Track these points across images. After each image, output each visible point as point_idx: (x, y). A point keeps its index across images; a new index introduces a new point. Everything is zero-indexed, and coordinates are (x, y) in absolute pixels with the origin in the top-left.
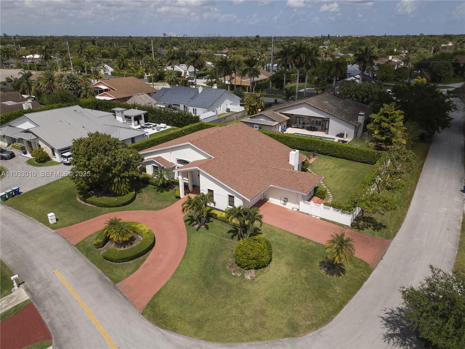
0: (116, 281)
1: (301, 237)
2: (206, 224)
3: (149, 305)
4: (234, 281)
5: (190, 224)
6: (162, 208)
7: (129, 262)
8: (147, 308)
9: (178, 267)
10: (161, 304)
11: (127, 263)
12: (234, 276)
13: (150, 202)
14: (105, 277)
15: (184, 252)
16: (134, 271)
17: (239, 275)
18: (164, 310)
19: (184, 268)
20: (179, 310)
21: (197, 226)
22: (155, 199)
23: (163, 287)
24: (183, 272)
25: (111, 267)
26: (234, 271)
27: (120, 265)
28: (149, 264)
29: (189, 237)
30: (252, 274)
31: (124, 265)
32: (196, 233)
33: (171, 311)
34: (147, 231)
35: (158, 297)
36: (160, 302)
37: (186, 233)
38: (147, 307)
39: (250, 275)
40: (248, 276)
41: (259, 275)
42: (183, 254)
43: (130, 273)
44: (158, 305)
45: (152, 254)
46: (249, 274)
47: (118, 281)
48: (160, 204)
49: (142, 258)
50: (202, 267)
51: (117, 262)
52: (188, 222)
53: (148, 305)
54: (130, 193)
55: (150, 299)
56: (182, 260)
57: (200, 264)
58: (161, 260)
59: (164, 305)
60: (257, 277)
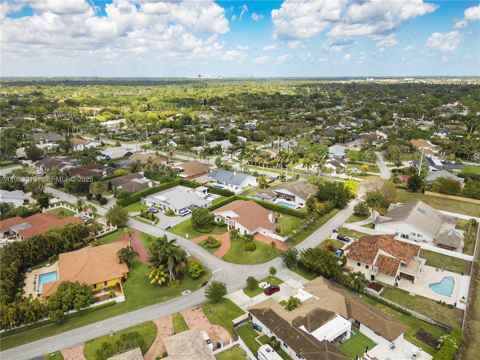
0: (212, 253)
2: (237, 240)
4: (244, 254)
7: (215, 248)
14: (209, 252)
16: (217, 251)
18: (227, 259)
20: (230, 259)
21: (234, 240)
26: (244, 251)
27: (212, 249)
28: (220, 249)
30: (249, 252)
34: (218, 241)
35: (225, 256)
37: (231, 242)
41: (252, 253)
48: (221, 233)
52: (231, 239)
53: (222, 257)
54: (211, 228)
57: (235, 250)
58: (224, 249)
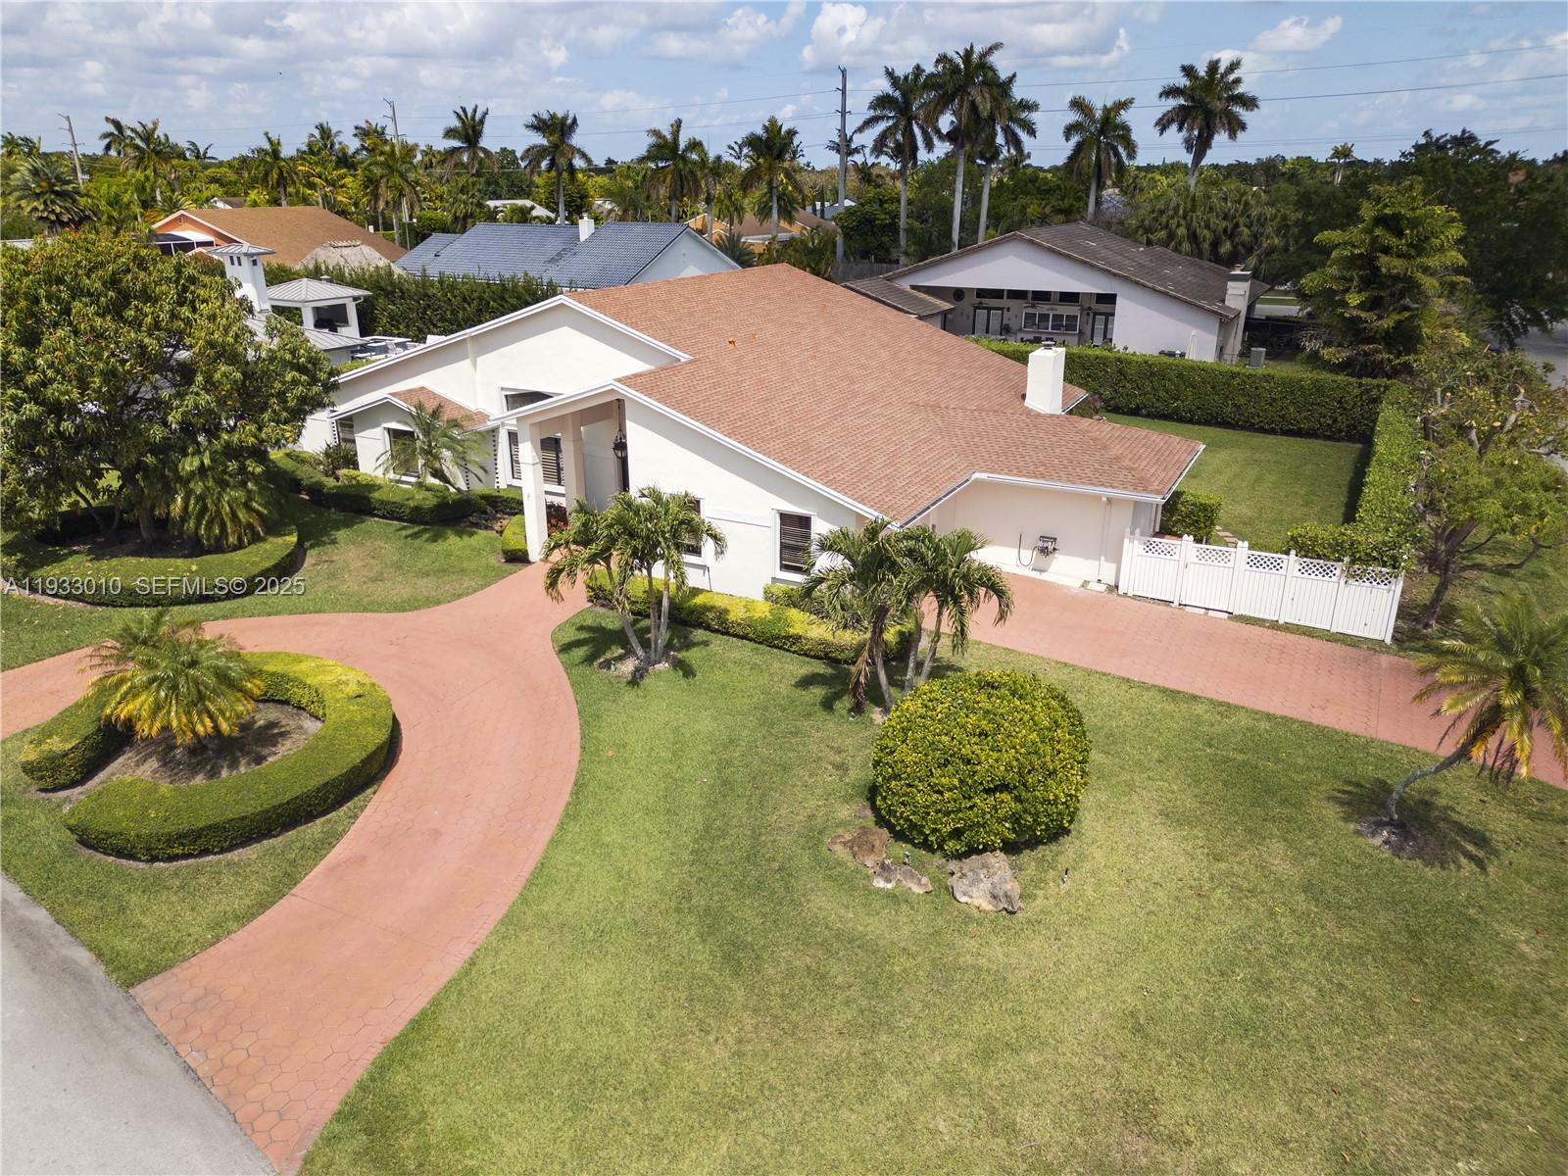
0: (131, 974)
1: (1179, 692)
2: (674, 657)
3: (347, 1114)
4: (894, 926)
5: (589, 660)
6: (438, 603)
7: (234, 856)
8: (331, 1140)
9: (542, 866)
10: (433, 1102)
11: (218, 862)
12: (891, 897)
13: (374, 580)
14: (64, 952)
15: (569, 787)
16: (263, 906)
17: (917, 890)
18: (458, 1143)
19: (574, 870)
20: (568, 1134)
21: (628, 667)
22: (399, 568)
23: (446, 989)
24: (572, 889)
25: (117, 888)
26: (883, 866)
27: (176, 874)
28: (364, 858)
29: (589, 719)
30: (996, 879)
31: (198, 871)
32: (629, 696)
33: (510, 1149)
34: (352, 689)
35: (414, 1055)
36: (430, 1090)
37: (571, 698)
38: (337, 1128)
39: (986, 885)
40: (975, 892)
41: (1038, 882)
42: (566, 798)
43: (237, 918)
44: (413, 1112)
45: (380, 805)
46: (977, 881)
47: (151, 971)
48: (426, 586)
49: (316, 828)
50: (686, 856)
51: (154, 859)
52: (580, 653)
53: (340, 1117)
54: (271, 539)
55: (359, 1072)
56: (561, 827)
57: (668, 844)
58: (436, 834)
59: (460, 1108)
60: (1034, 897)
